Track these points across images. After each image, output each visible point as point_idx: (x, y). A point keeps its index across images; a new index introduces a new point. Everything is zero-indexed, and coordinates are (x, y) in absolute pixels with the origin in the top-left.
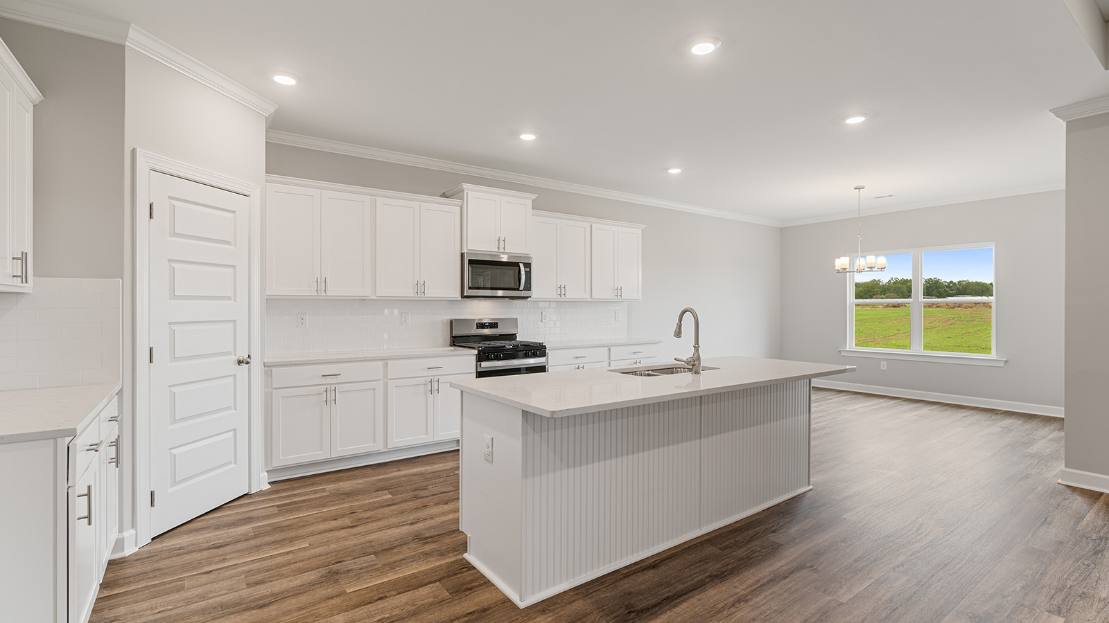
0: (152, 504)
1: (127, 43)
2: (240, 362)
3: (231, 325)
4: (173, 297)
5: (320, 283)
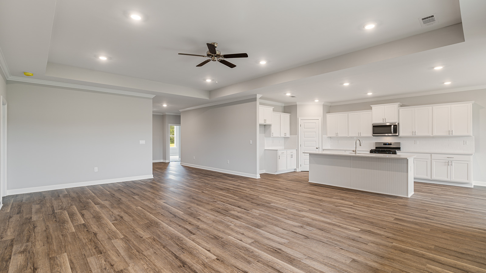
0: (301, 167)
1: (297, 104)
2: (317, 148)
3: (315, 142)
4: (304, 137)
5: (337, 134)
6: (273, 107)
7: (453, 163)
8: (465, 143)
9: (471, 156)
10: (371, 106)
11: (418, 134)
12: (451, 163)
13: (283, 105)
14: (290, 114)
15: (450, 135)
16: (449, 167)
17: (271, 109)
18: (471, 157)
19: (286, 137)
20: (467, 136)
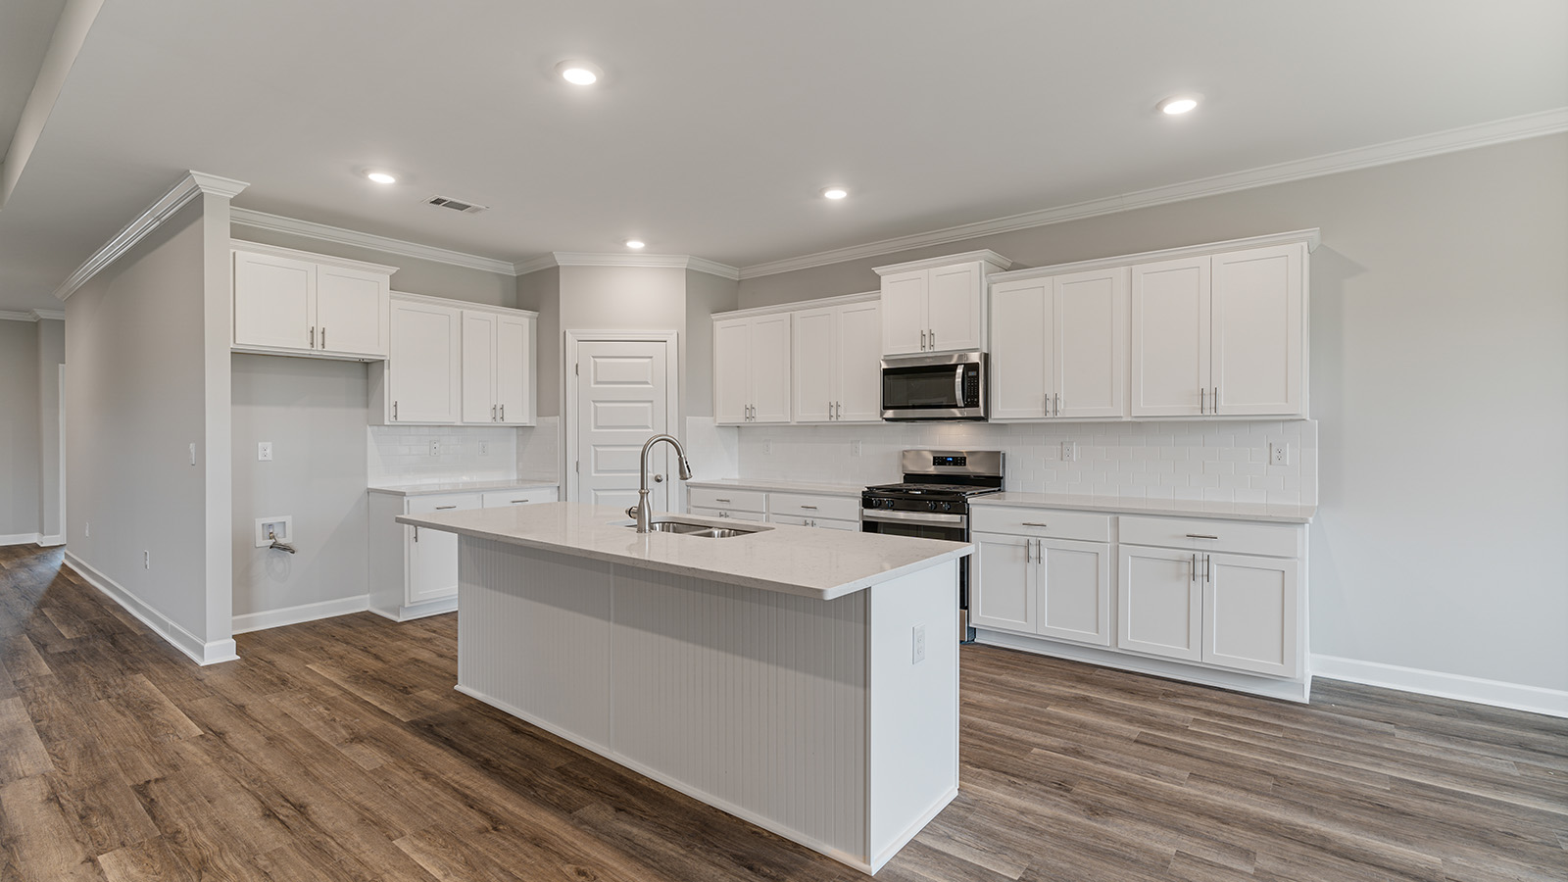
1: (559, 264)
4: (597, 427)
6: (394, 270)
7: (1214, 570)
8: (1275, 454)
9: (1299, 529)
10: (877, 270)
11: (1069, 410)
12: (1206, 563)
13: (510, 270)
14: (536, 314)
15: (1207, 412)
16: (1196, 587)
17: (382, 275)
18: (1304, 534)
19: (522, 423)
20: (1283, 421)
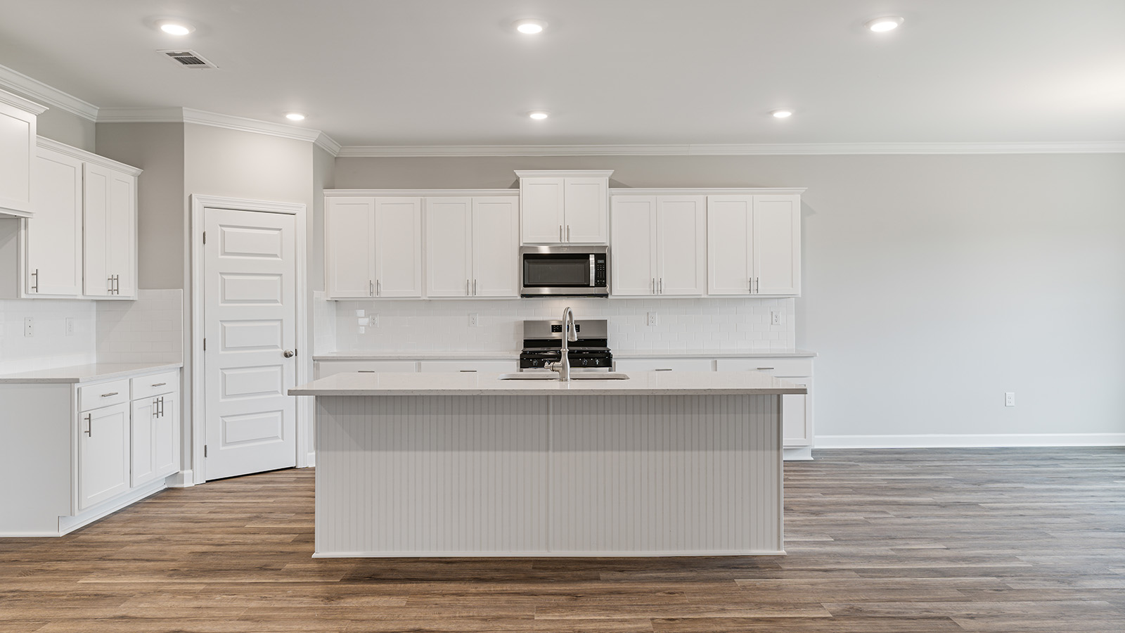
0: (205, 456)
1: (184, 121)
2: (287, 355)
3: (278, 324)
4: (225, 301)
5: (374, 286)
8: (774, 318)
10: (518, 173)
11: (669, 290)
13: (93, 113)
14: (140, 171)
15: (753, 293)
17: (31, 115)
19: (115, 296)
20: (778, 298)
